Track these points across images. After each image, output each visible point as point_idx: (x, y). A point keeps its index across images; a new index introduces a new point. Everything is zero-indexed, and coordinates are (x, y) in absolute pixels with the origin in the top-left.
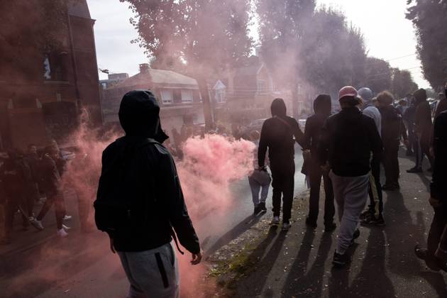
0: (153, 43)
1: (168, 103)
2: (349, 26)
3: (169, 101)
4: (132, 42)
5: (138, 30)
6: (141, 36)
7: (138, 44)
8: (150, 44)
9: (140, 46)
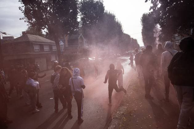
0: (32, 20)
1: (37, 51)
2: (116, 20)
3: (38, 50)
4: (20, 19)
5: (24, 13)
6: (26, 16)
7: (23, 20)
8: (30, 21)
9: (25, 22)
